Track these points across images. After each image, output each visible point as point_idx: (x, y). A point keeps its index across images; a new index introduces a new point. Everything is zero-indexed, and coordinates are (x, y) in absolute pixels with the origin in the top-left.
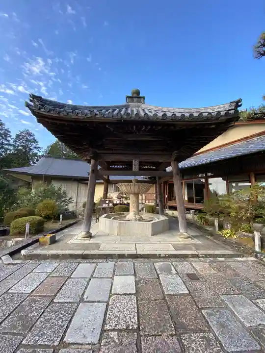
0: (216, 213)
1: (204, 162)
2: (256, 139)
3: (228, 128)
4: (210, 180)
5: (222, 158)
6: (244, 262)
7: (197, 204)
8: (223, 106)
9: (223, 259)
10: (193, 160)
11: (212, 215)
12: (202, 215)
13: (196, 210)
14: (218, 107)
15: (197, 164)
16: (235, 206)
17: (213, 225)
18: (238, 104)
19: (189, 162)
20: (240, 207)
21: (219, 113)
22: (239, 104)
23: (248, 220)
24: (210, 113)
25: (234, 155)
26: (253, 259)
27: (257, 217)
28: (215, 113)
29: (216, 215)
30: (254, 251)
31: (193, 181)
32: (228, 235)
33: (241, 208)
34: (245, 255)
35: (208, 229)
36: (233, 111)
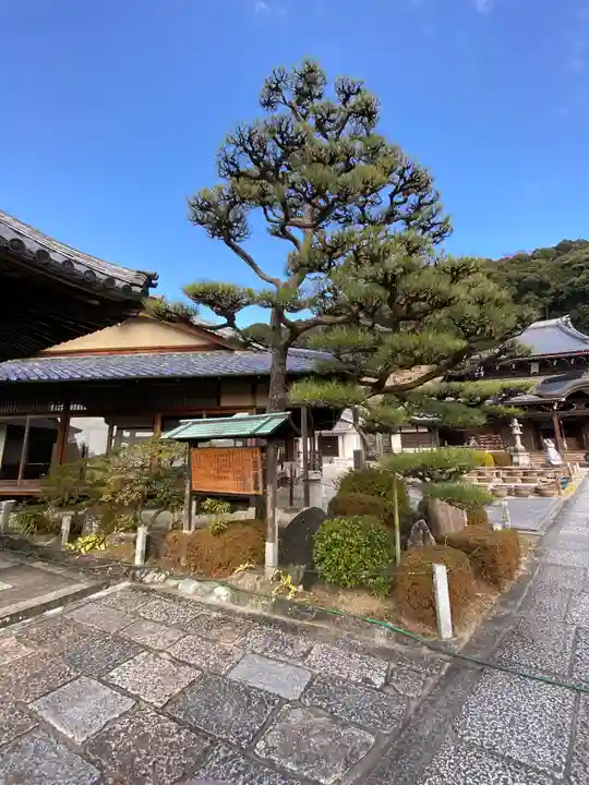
0: (72, 498)
1: (66, 377)
2: (175, 354)
3: (128, 317)
4: (74, 422)
5: (109, 374)
6: (106, 597)
7: (26, 482)
8: (126, 271)
9: (59, 609)
10: (37, 364)
11: (61, 505)
12: (34, 510)
13: (19, 498)
14: (114, 267)
15: (45, 378)
16: (112, 480)
17: (57, 531)
18: (150, 281)
19: (26, 369)
20: (122, 480)
21: (111, 280)
22: (153, 282)
23: (134, 505)
24: (91, 271)
25: (132, 375)
26: (126, 584)
27: (151, 496)
28: (104, 277)
29: (72, 505)
30: (132, 568)
31: (28, 420)
32: (88, 547)
33: (124, 482)
34: (112, 582)
35: (40, 543)
36: (139, 290)
